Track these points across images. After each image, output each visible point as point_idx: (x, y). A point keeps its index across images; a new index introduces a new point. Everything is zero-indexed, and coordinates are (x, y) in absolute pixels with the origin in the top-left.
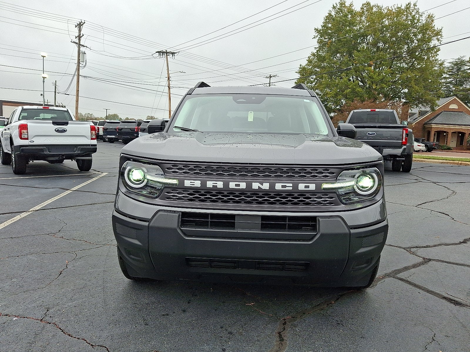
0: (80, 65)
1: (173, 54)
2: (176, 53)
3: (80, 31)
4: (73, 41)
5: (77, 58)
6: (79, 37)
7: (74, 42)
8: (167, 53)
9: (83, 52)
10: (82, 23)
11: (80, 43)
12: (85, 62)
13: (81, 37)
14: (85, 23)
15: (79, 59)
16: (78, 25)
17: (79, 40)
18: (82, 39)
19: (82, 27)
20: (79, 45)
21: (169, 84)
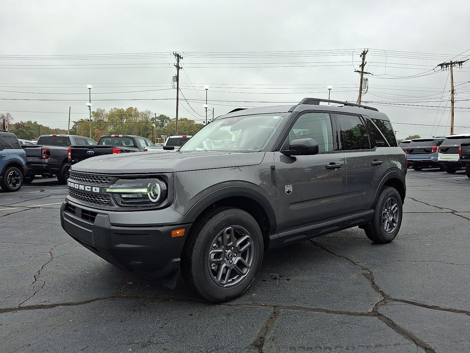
0: (362, 92)
1: (460, 63)
2: (465, 61)
3: (364, 59)
4: (356, 71)
5: (359, 86)
6: (363, 66)
7: (358, 71)
8: (452, 64)
9: (366, 79)
10: (366, 52)
11: (363, 71)
12: (366, 88)
13: (364, 65)
14: (368, 51)
15: (361, 86)
16: (362, 54)
17: (363, 68)
18: (365, 67)
19: (365, 55)
20: (362, 73)
21: (453, 98)
